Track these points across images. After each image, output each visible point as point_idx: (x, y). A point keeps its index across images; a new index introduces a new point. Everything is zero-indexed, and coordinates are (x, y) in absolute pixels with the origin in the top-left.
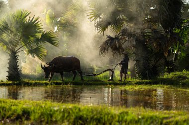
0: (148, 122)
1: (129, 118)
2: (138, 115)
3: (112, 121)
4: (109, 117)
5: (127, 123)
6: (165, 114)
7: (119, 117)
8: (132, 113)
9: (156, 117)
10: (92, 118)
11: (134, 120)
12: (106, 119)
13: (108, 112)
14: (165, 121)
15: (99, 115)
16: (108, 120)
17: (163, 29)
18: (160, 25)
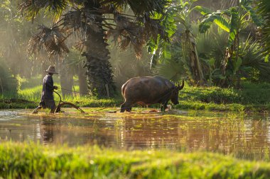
0: (107, 171)
1: (73, 164)
2: (89, 158)
3: (45, 170)
4: (40, 164)
5: (71, 172)
6: (135, 156)
7: (57, 162)
8: (79, 156)
9: (120, 162)
10: (11, 166)
11: (83, 167)
12: (35, 167)
13: (37, 155)
14: (133, 169)
15: (22, 161)
16: (39, 168)
17: (133, 14)
18: (129, 6)
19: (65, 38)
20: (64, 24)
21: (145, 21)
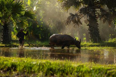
0: (97, 72)
1: (84, 69)
2: (90, 67)
3: (72, 72)
4: (70, 69)
5: (83, 73)
6: (109, 66)
7: (77, 69)
8: (86, 66)
9: (103, 69)
10: (59, 70)
11: (88, 71)
12: (68, 71)
13: (69, 65)
14: (108, 72)
15: (63, 68)
16: (70, 71)
17: (108, 9)
18: (106, 6)
19: (80, 19)
20: (80, 13)
21: (113, 12)
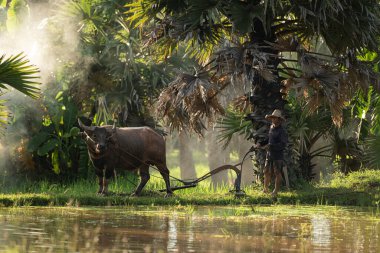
17: (328, 51)
18: (321, 40)
19: (219, 91)
20: (217, 67)
21: (348, 65)
